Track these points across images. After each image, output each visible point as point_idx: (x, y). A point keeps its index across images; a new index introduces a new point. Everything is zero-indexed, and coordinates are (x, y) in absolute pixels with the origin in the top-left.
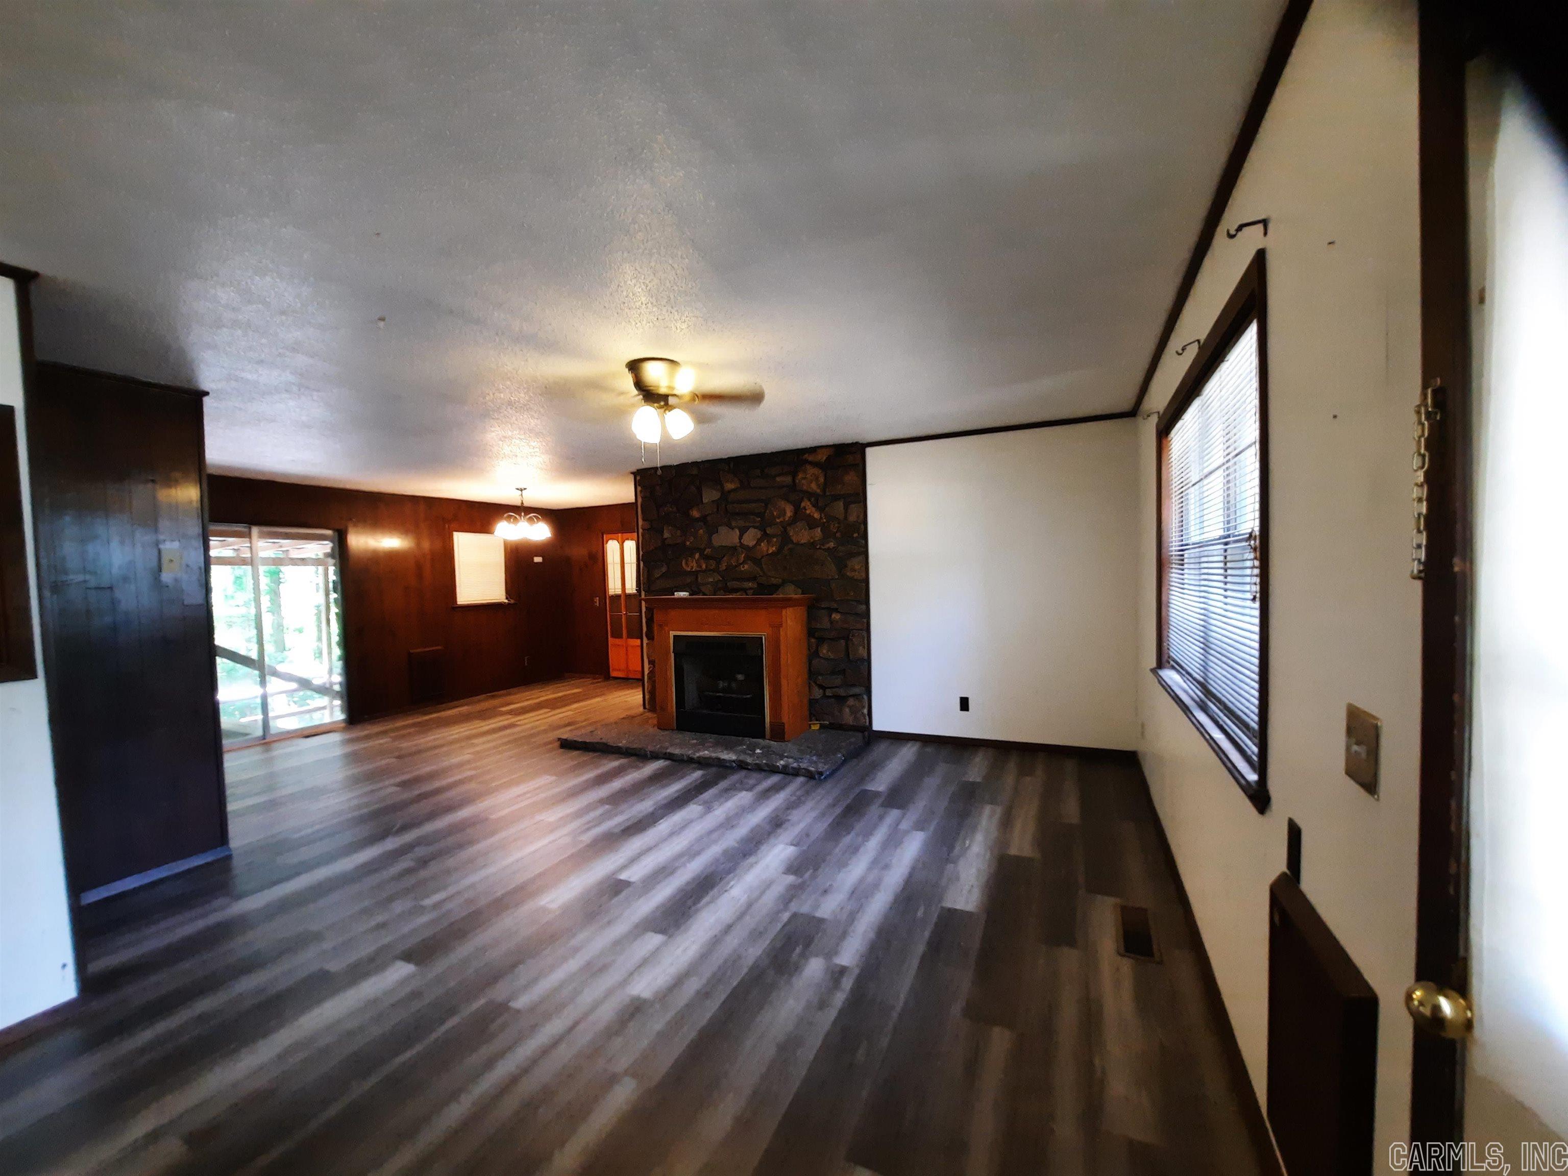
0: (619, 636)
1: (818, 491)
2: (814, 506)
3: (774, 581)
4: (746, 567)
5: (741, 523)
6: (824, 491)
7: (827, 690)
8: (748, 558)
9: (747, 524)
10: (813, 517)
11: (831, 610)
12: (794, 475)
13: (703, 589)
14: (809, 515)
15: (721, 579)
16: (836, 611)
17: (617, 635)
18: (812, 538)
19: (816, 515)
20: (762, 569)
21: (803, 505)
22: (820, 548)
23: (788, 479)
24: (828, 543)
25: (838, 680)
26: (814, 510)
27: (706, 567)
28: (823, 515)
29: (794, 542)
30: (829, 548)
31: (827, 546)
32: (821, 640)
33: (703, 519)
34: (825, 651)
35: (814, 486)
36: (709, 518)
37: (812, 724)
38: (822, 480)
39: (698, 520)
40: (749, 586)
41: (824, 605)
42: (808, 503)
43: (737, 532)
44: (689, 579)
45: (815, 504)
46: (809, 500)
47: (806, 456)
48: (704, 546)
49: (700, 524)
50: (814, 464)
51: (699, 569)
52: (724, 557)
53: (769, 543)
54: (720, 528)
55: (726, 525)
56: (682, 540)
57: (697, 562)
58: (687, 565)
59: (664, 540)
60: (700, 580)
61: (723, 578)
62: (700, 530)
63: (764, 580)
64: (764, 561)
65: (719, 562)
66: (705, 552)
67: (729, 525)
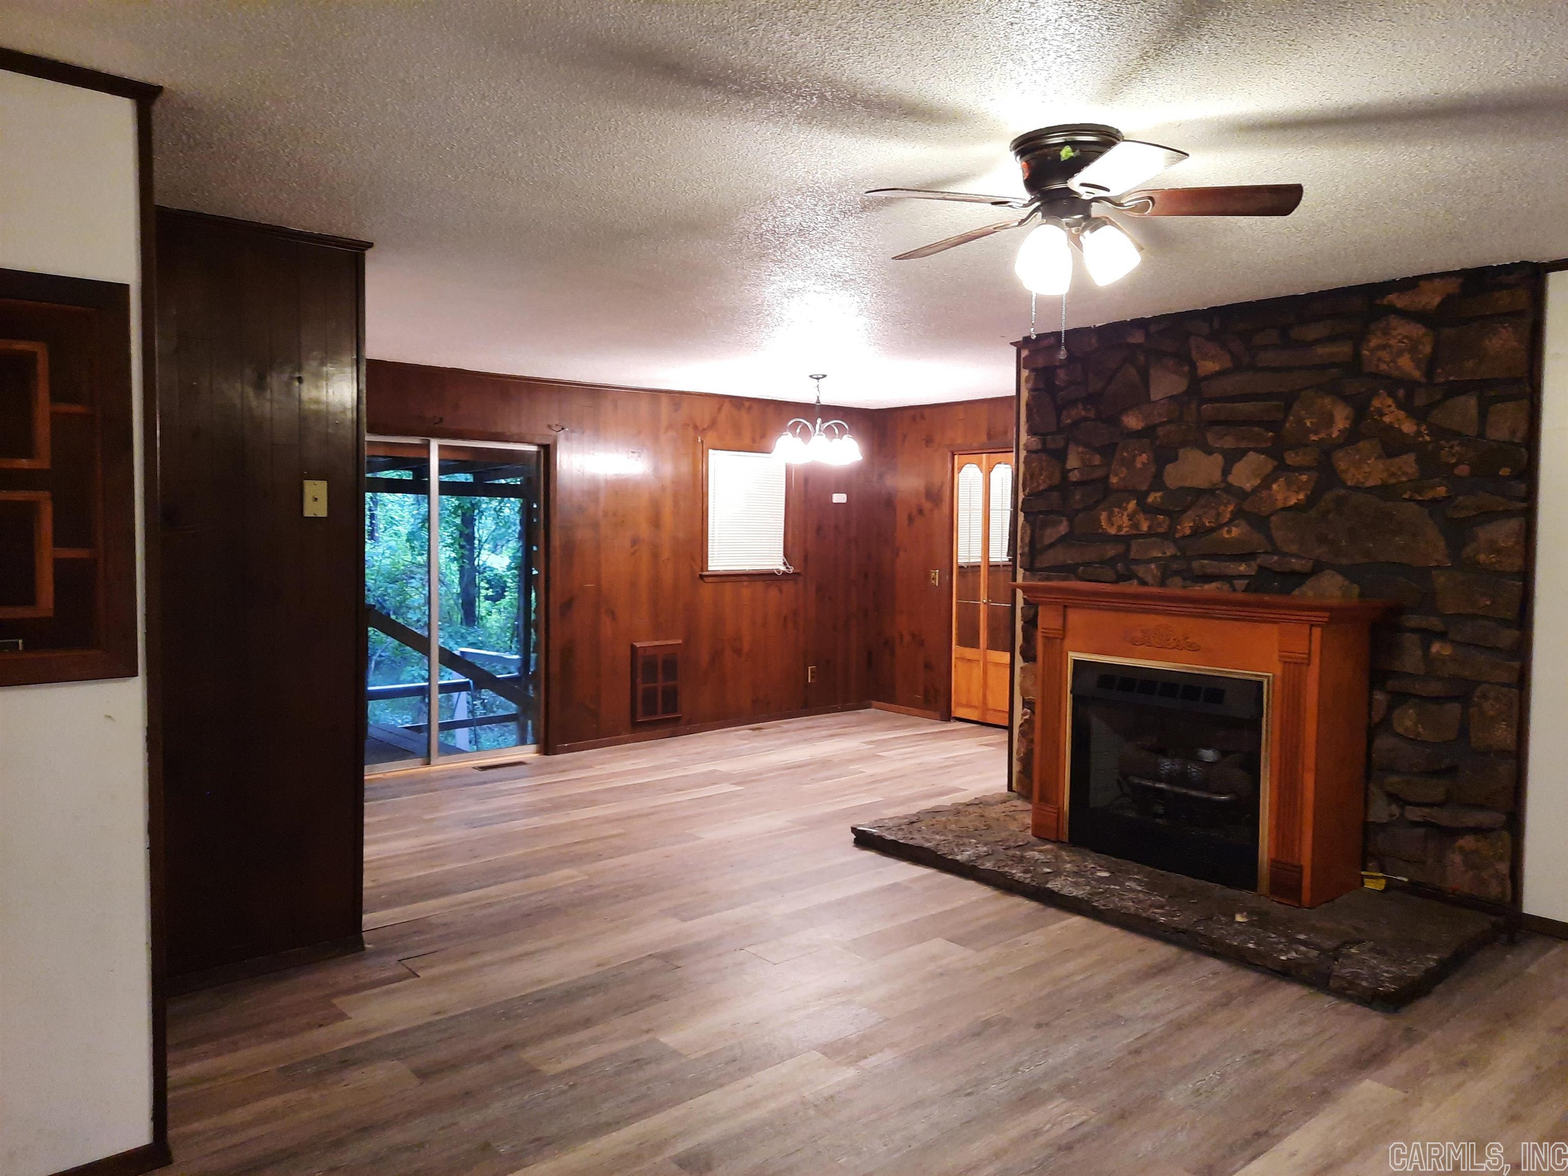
0: (975, 644)
1: (1417, 374)
2: (1400, 407)
3: (1296, 564)
4: (1235, 532)
5: (1229, 443)
6: (1430, 373)
7: (1408, 807)
8: (1238, 514)
9: (1243, 445)
10: (1400, 430)
11: (1428, 636)
12: (1358, 339)
13: (1140, 570)
14: (1390, 426)
15: (1178, 554)
16: (1442, 636)
17: (970, 639)
18: (1393, 475)
19: (1408, 427)
20: (1270, 538)
21: (1376, 403)
22: (1410, 500)
23: (1343, 350)
24: (1433, 487)
25: (1437, 789)
26: (1401, 414)
27: (1149, 528)
28: (1423, 428)
29: (1349, 483)
30: (1435, 501)
31: (1429, 495)
32: (1399, 698)
33: (1148, 432)
34: (1409, 723)
35: (1406, 363)
36: (1161, 431)
37: (1367, 877)
38: (1427, 349)
39: (1138, 434)
40: (1240, 571)
41: (1413, 621)
42: (1390, 401)
43: (1218, 459)
44: (1111, 551)
45: (1405, 405)
46: (1392, 395)
47: (1393, 298)
48: (1147, 487)
49: (1139, 444)
50: (1412, 315)
51: (1133, 532)
52: (1187, 510)
53: (1289, 486)
54: (1183, 452)
55: (1194, 445)
56: (1101, 473)
57: (1131, 517)
58: (1111, 522)
59: (1066, 473)
60: (1135, 554)
61: (1182, 552)
62: (1141, 454)
63: (1274, 561)
64: (1276, 520)
65: (1176, 519)
66: (1148, 500)
67: (1203, 446)
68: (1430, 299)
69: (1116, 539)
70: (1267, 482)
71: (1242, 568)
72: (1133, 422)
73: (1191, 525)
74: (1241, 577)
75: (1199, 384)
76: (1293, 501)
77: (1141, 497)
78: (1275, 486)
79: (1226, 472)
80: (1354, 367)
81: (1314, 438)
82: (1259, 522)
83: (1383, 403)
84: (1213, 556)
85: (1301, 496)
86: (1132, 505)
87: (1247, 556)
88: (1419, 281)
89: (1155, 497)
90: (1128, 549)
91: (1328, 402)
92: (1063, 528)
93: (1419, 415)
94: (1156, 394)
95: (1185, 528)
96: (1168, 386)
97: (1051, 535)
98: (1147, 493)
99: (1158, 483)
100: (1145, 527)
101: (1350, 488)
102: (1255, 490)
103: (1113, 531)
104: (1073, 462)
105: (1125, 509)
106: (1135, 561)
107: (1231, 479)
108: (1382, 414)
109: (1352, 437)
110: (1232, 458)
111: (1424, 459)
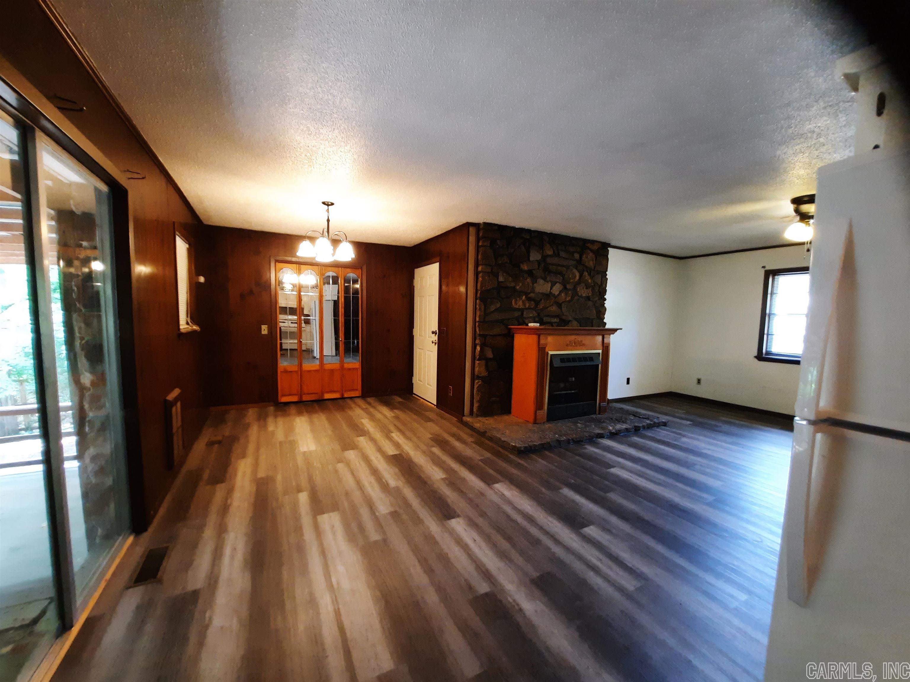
1: (592, 267)
4: (554, 308)
5: (552, 279)
6: (595, 268)
8: (554, 302)
9: (555, 280)
10: (588, 281)
14: (586, 280)
15: (537, 315)
18: (588, 293)
19: (590, 281)
20: (562, 310)
21: (584, 273)
22: (591, 300)
24: (595, 298)
26: (589, 277)
27: (529, 306)
28: (592, 281)
33: (529, 271)
35: (591, 263)
38: (594, 261)
39: (526, 271)
43: (550, 285)
44: (517, 314)
45: (590, 274)
46: (587, 272)
47: (589, 245)
48: (529, 291)
49: (526, 275)
50: (592, 251)
51: (524, 307)
52: (541, 300)
53: (566, 294)
54: (538, 280)
55: (542, 278)
56: (513, 284)
57: (523, 302)
58: (516, 304)
59: (499, 283)
60: (525, 315)
61: (539, 315)
62: (527, 279)
63: (564, 317)
64: (563, 305)
65: (537, 303)
66: (529, 296)
67: (545, 279)
68: (595, 247)
69: (518, 310)
70: (561, 292)
71: (555, 320)
72: (525, 267)
73: (543, 305)
74: (556, 322)
75: (544, 257)
76: (568, 299)
77: (526, 294)
78: (562, 294)
79: (551, 289)
80: (580, 262)
81: (571, 281)
82: (559, 305)
83: (586, 273)
84: (548, 316)
85: (570, 298)
86: (524, 297)
87: (557, 316)
88: (593, 242)
89: (532, 295)
90: (522, 314)
91: (575, 271)
92: (498, 305)
93: (592, 278)
94: (531, 259)
95: (541, 306)
96: (535, 256)
97: (493, 308)
98: (529, 293)
99: (533, 291)
100: (527, 306)
101: (580, 296)
102: (558, 295)
103: (517, 307)
104: (501, 279)
105: (522, 299)
106: (526, 318)
107: (551, 291)
108: (586, 277)
109: (579, 282)
110: (553, 284)
111: (593, 290)
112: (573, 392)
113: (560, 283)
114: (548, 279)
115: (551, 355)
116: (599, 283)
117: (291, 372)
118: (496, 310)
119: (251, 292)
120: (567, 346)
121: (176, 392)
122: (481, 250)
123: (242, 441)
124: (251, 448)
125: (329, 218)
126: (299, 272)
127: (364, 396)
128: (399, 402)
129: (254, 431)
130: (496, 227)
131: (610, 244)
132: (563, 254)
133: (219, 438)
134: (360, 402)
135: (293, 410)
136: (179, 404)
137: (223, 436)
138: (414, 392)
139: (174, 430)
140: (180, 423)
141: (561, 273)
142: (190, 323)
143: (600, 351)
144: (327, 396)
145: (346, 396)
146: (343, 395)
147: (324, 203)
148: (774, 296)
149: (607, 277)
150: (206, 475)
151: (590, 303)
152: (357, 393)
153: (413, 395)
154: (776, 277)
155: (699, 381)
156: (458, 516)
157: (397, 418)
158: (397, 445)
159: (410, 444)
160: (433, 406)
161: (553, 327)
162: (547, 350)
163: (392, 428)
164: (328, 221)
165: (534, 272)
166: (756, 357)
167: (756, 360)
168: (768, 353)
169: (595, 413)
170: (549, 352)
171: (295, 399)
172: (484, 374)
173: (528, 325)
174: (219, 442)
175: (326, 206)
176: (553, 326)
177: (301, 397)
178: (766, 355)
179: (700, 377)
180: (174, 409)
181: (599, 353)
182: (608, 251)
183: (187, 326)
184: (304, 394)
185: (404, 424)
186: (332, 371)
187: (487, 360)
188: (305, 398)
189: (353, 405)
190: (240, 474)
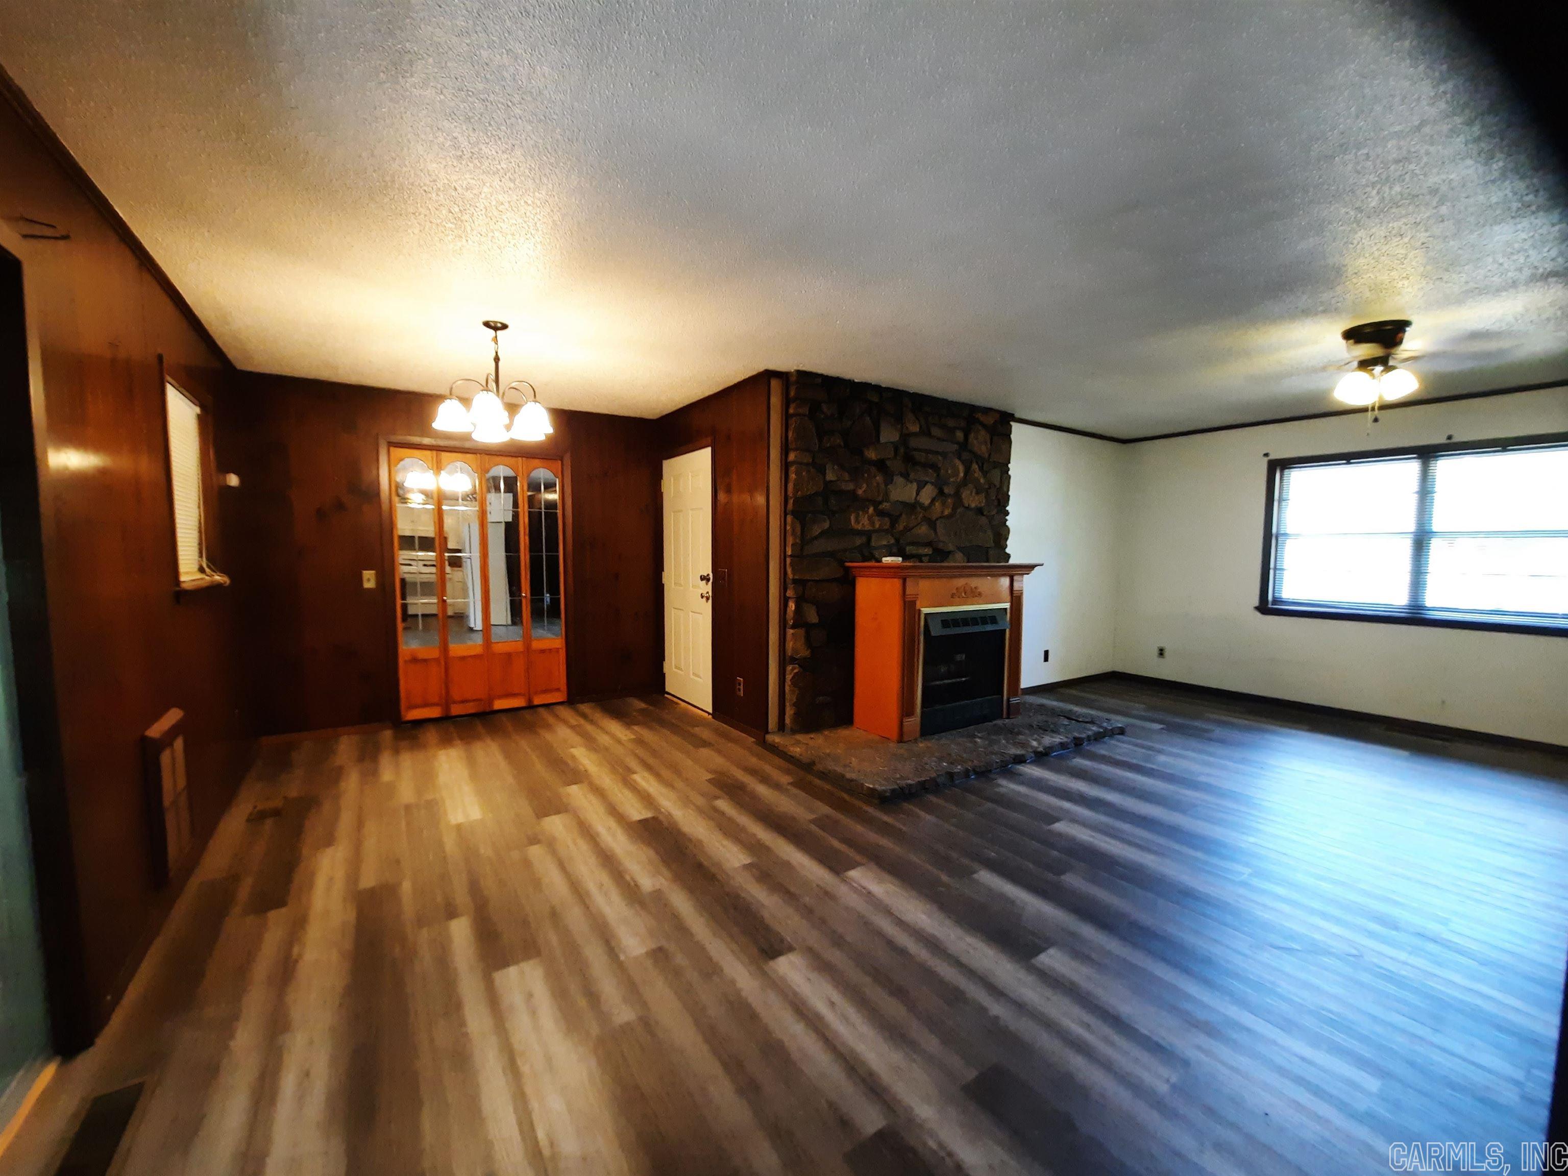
2: (980, 470)
4: (923, 529)
5: (919, 476)
6: (989, 456)
8: (923, 518)
9: (924, 478)
10: (980, 481)
12: (968, 433)
14: (976, 479)
15: (895, 542)
18: (979, 502)
19: (982, 480)
20: (937, 533)
21: (972, 466)
23: (962, 436)
24: (991, 510)
26: (980, 473)
27: (880, 525)
28: (986, 481)
29: (965, 505)
30: (990, 516)
33: (880, 463)
36: (886, 463)
38: (989, 444)
39: (875, 463)
42: (977, 466)
43: (915, 485)
44: (859, 541)
45: (981, 468)
46: (977, 463)
47: (979, 415)
48: (880, 498)
49: (873, 470)
50: (984, 426)
51: (870, 528)
52: (901, 515)
53: (944, 504)
54: (895, 478)
55: (902, 475)
56: (851, 486)
57: (870, 518)
58: (857, 521)
59: (828, 484)
60: (873, 544)
61: (897, 541)
62: (875, 477)
63: (941, 546)
64: (938, 523)
65: (894, 520)
66: (881, 507)
67: (906, 476)
69: (860, 533)
70: (933, 501)
71: (926, 550)
72: (871, 454)
73: (904, 524)
74: (926, 555)
75: (905, 437)
76: (946, 513)
77: (876, 504)
78: (937, 504)
79: (917, 494)
80: (964, 446)
81: (952, 480)
82: (932, 524)
83: (975, 466)
84: (913, 544)
85: (950, 510)
86: (871, 510)
87: (929, 544)
88: (988, 410)
89: (885, 506)
90: (870, 541)
91: (958, 463)
92: (826, 525)
93: (985, 473)
94: (883, 439)
95: (900, 526)
96: (889, 435)
97: (816, 530)
98: (880, 503)
99: (886, 498)
100: (877, 526)
101: (966, 507)
102: (930, 505)
103: (859, 527)
104: (830, 476)
105: (867, 512)
106: (876, 548)
107: (918, 498)
108: (975, 472)
109: (964, 483)
110: (921, 486)
111: (987, 497)
112: (964, 679)
113: (932, 483)
114: (912, 476)
115: (926, 614)
116: (997, 484)
117: (425, 661)
118: (823, 533)
119: (340, 506)
120: (953, 598)
121: (173, 716)
122: (793, 423)
123: (327, 807)
124: (346, 820)
125: (499, 354)
126: (438, 468)
127: (572, 701)
128: (642, 711)
129: (351, 783)
130: (819, 380)
131: (1013, 415)
132: (936, 432)
133: (277, 803)
134: (565, 712)
135: (431, 735)
136: (179, 744)
137: (285, 798)
138: (667, 690)
139: (167, 800)
140: (182, 782)
141: (934, 467)
142: (207, 570)
143: (1007, 605)
144: (499, 704)
145: (537, 701)
146: (530, 700)
147: (487, 324)
148: (1284, 503)
149: (1010, 473)
150: (244, 891)
151: (983, 520)
152: (560, 697)
153: (666, 695)
154: (1286, 472)
155: (1161, 652)
156: (790, 949)
157: (640, 742)
158: (647, 799)
159: (672, 795)
160: (706, 715)
161: (923, 564)
162: (918, 603)
163: (633, 764)
164: (497, 359)
165: (888, 463)
166: (1257, 608)
167: (1258, 614)
168: (1276, 601)
169: (1001, 717)
170: (922, 609)
171: (435, 712)
172: (804, 653)
173: (880, 561)
174: (276, 813)
175: (492, 332)
176: (921, 561)
177: (447, 707)
178: (1272, 605)
179: (1162, 645)
180: (165, 758)
181: (1006, 609)
182: (1011, 426)
183: (200, 576)
184: (455, 702)
185: (654, 753)
186: (509, 656)
187: (808, 627)
188: (456, 710)
189: (551, 720)
190: (320, 882)
